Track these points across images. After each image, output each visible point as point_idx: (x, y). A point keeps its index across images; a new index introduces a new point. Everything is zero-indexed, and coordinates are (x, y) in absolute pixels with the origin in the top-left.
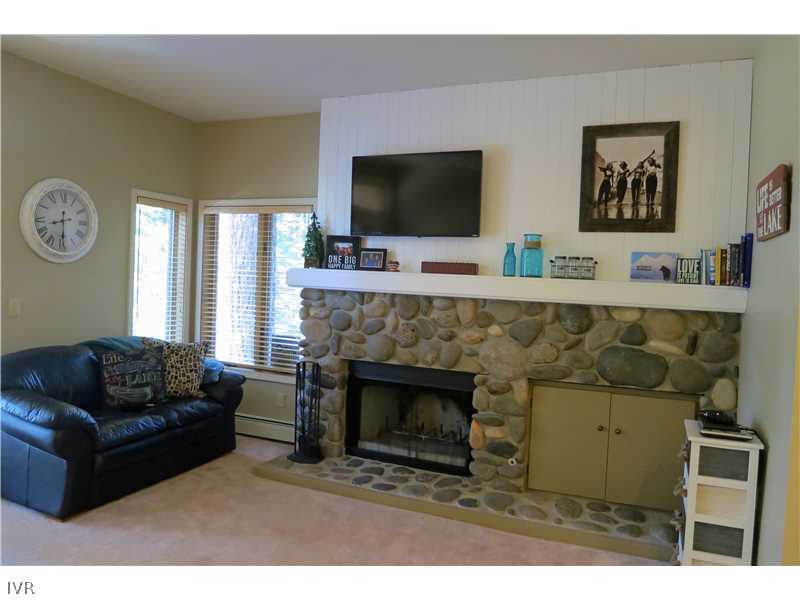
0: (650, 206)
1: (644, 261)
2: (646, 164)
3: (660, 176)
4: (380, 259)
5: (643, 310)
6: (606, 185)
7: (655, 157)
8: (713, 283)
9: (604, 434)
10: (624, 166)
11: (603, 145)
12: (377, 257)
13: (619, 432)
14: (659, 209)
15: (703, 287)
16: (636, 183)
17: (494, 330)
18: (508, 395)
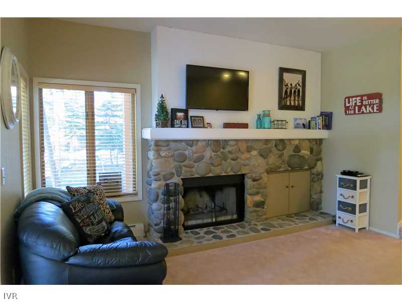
0: (298, 101)
1: (298, 121)
2: (297, 85)
3: (301, 90)
4: (201, 121)
5: (300, 139)
6: (286, 92)
7: (300, 83)
8: (320, 129)
9: (287, 189)
10: (291, 85)
11: (286, 75)
12: (200, 121)
13: (292, 187)
14: (301, 102)
15: (317, 130)
16: (295, 91)
17: (254, 153)
18: (261, 181)
